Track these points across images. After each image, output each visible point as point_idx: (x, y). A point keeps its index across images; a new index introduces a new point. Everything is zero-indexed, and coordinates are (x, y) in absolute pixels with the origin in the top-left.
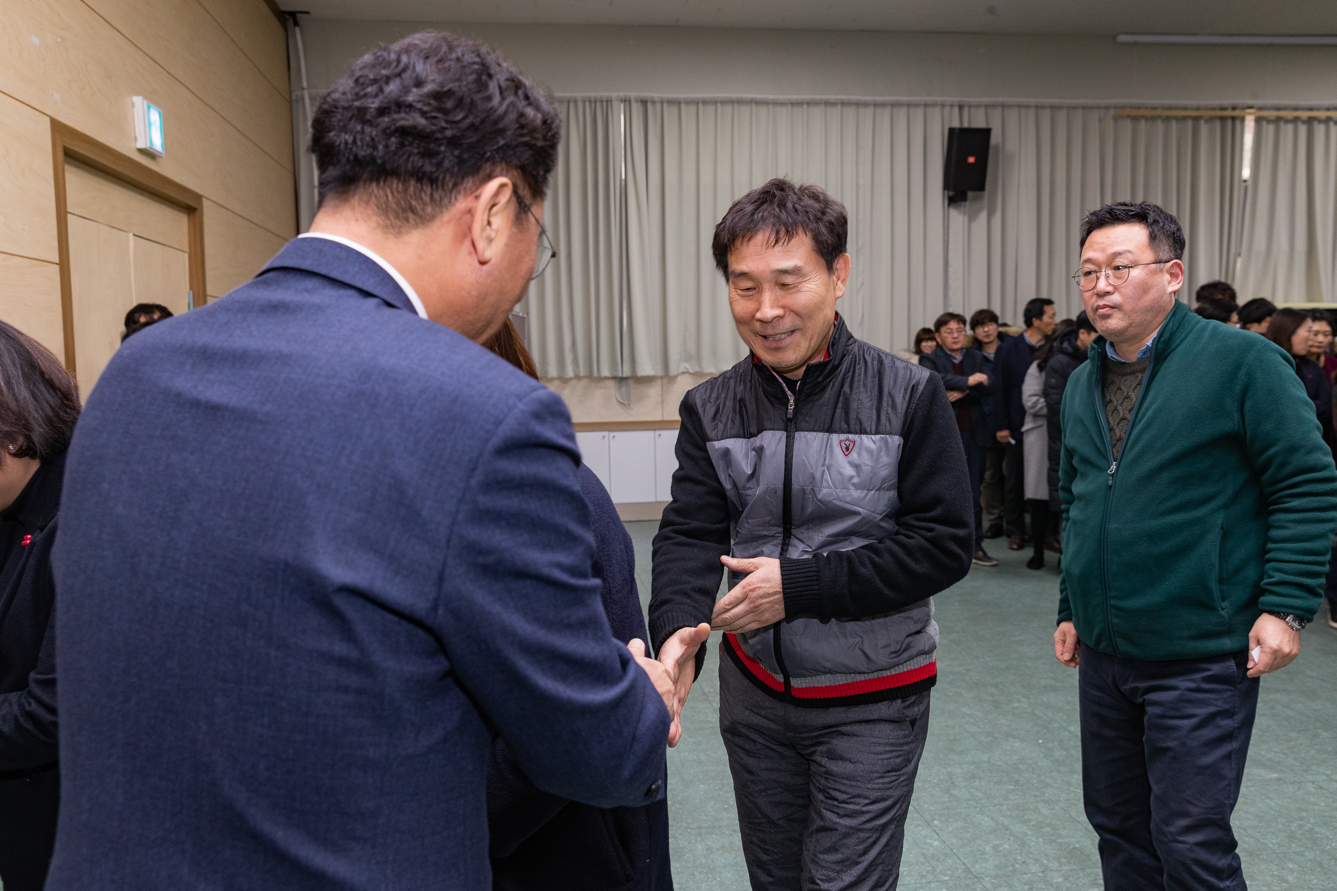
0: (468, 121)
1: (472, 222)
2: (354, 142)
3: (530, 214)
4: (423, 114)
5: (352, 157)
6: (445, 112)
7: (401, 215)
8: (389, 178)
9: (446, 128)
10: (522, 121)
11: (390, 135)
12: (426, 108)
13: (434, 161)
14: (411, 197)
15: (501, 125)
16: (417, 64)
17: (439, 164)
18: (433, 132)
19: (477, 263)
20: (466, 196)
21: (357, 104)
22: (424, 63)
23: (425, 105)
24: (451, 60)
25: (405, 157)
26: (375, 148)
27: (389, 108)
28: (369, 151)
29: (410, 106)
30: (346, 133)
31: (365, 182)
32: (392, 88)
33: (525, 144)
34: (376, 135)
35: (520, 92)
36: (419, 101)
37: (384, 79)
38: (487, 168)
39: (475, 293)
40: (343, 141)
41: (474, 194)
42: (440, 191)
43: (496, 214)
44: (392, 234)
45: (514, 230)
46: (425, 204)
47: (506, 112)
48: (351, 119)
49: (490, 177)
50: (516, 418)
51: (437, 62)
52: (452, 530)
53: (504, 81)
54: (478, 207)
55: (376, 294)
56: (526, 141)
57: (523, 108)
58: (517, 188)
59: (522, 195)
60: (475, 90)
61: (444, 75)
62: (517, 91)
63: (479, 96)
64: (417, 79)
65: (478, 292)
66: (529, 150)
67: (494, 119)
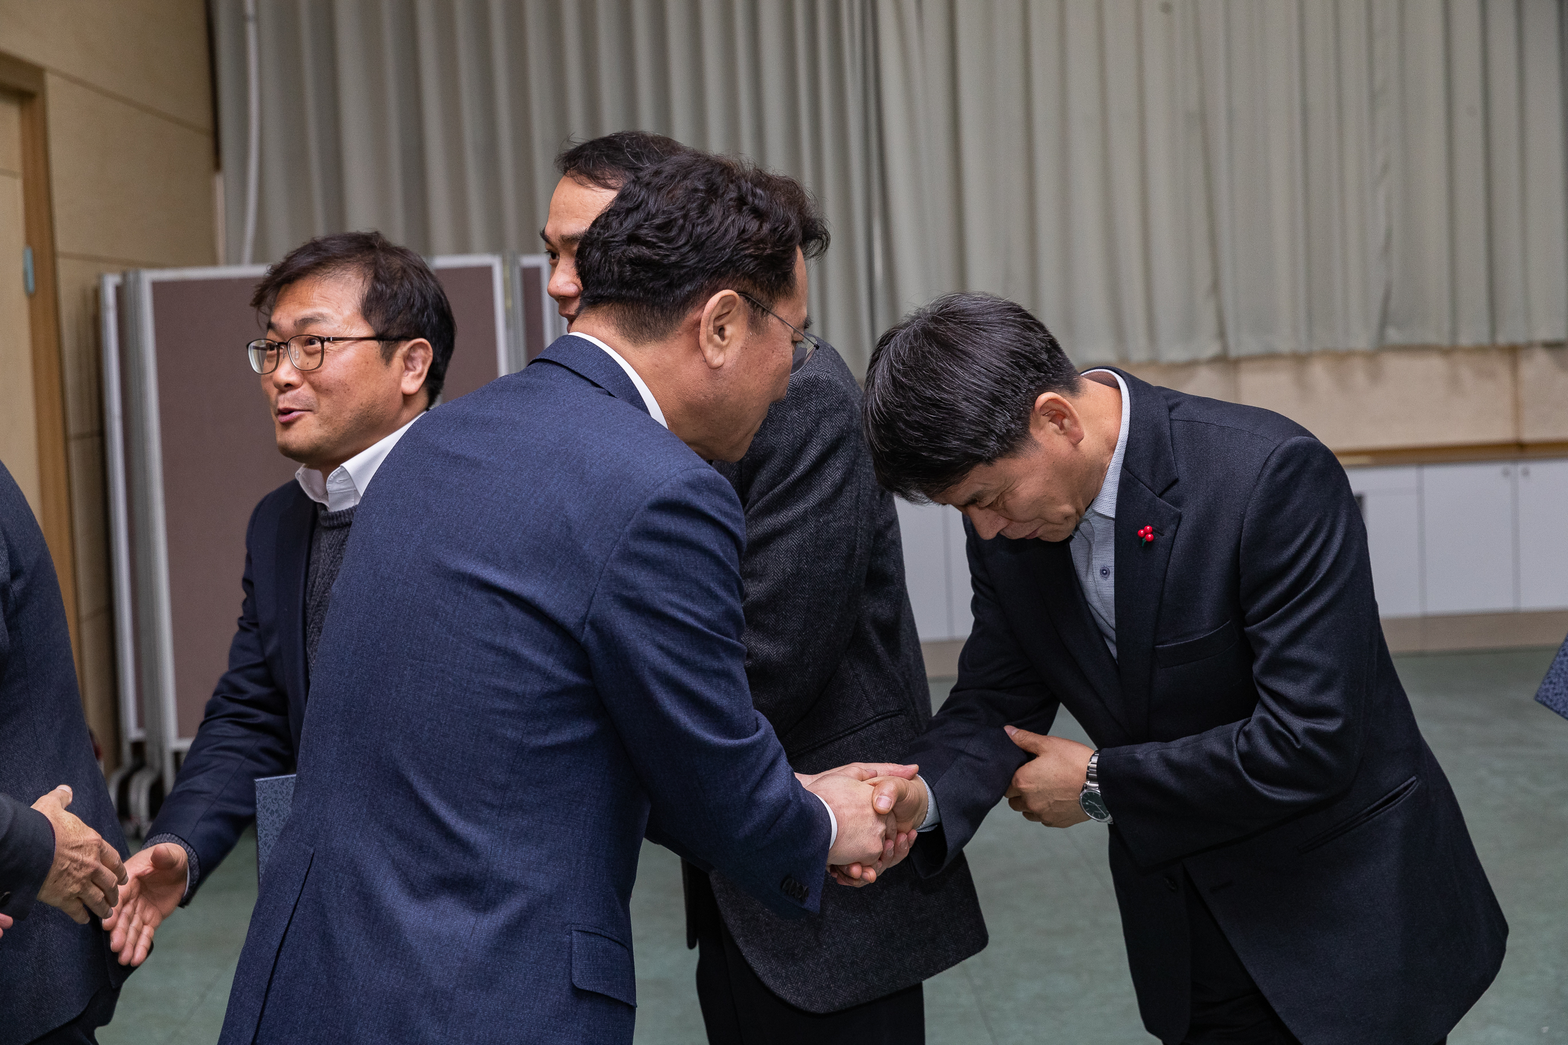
0: (690, 244)
1: (698, 332)
3: (770, 317)
4: (651, 245)
6: (669, 241)
7: (638, 329)
9: (669, 255)
10: (745, 236)
11: (624, 265)
13: (662, 282)
15: (722, 244)
16: (651, 199)
18: (658, 259)
19: (708, 369)
20: (695, 309)
22: (657, 196)
23: (651, 236)
24: (681, 191)
27: (624, 242)
29: (642, 239)
33: (750, 256)
34: (613, 264)
35: (745, 208)
36: (649, 234)
37: (625, 213)
43: (729, 322)
45: (751, 333)
46: (657, 321)
50: (672, 484)
51: (669, 192)
52: (605, 565)
53: (728, 201)
54: (702, 320)
55: (603, 386)
56: (750, 253)
57: (745, 223)
58: (750, 295)
59: (757, 301)
60: (696, 216)
61: (673, 205)
62: (742, 209)
63: (700, 221)
64: (649, 213)
65: (714, 395)
66: (754, 260)
67: (713, 239)
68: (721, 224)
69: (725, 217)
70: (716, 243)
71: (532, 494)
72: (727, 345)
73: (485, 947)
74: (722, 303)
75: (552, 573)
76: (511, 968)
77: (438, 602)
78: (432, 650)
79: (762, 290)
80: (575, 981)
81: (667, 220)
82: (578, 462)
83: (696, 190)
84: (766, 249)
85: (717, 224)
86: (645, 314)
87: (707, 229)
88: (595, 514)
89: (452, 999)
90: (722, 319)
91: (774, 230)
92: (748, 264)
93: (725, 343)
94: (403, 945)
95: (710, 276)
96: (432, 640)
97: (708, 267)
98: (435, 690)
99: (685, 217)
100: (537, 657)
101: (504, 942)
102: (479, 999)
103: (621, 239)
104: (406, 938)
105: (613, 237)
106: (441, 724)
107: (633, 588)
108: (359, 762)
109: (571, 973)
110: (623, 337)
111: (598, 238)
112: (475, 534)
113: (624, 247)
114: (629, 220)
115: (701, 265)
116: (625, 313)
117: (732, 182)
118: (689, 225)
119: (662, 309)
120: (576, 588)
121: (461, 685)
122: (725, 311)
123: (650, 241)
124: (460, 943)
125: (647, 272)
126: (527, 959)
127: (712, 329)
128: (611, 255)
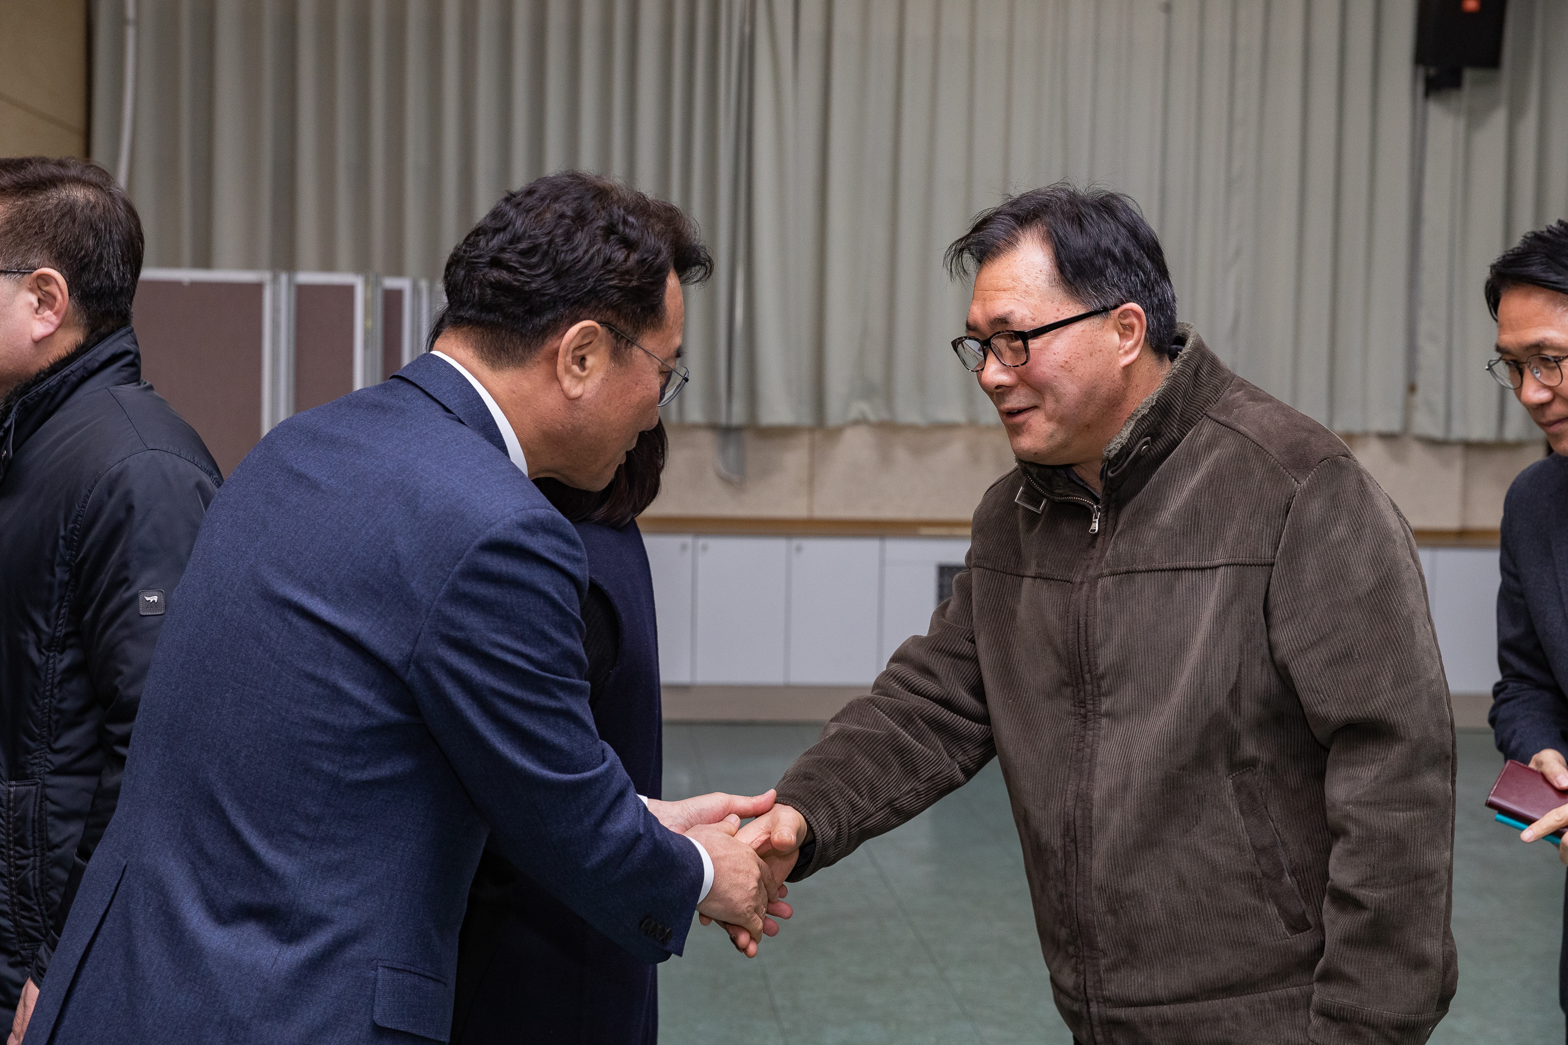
33: (614, 287)
38: (571, 313)
45: (613, 365)
47: (591, 260)
50: (504, 524)
51: (536, 217)
52: (432, 604)
53: (596, 229)
54: (560, 350)
55: (454, 412)
56: (614, 284)
57: (611, 253)
58: (614, 326)
59: (621, 332)
60: (560, 243)
61: (539, 230)
62: (608, 238)
63: (565, 248)
64: (514, 236)
65: (572, 425)
66: (619, 292)
67: (577, 268)
68: (586, 252)
69: (591, 244)
70: (580, 271)
71: (364, 525)
72: (587, 376)
73: (286, 978)
74: (582, 333)
75: (379, 609)
76: (311, 1001)
77: (264, 626)
78: (254, 675)
79: (626, 320)
80: (376, 1017)
81: (531, 245)
82: (413, 494)
83: (562, 216)
84: (630, 281)
85: (580, 252)
86: (503, 339)
87: (570, 258)
88: (425, 551)
89: (247, 1029)
90: (581, 350)
91: (642, 262)
92: (611, 296)
93: (584, 374)
94: (204, 971)
95: (571, 305)
96: (254, 665)
97: (570, 296)
98: (254, 717)
99: (550, 242)
100: (358, 692)
101: (306, 975)
102: (275, 1031)
103: (484, 261)
104: (207, 963)
105: (476, 258)
106: (258, 752)
107: (461, 628)
108: (178, 780)
109: (373, 1009)
110: (481, 360)
111: (463, 257)
112: (305, 560)
113: (486, 270)
114: (495, 241)
115: (563, 293)
116: (483, 336)
117: (603, 208)
118: (553, 252)
119: (523, 336)
120: (402, 625)
121: (280, 714)
122: (586, 341)
123: (512, 266)
124: (261, 973)
125: (506, 297)
126: (328, 993)
127: (571, 360)
128: (473, 277)
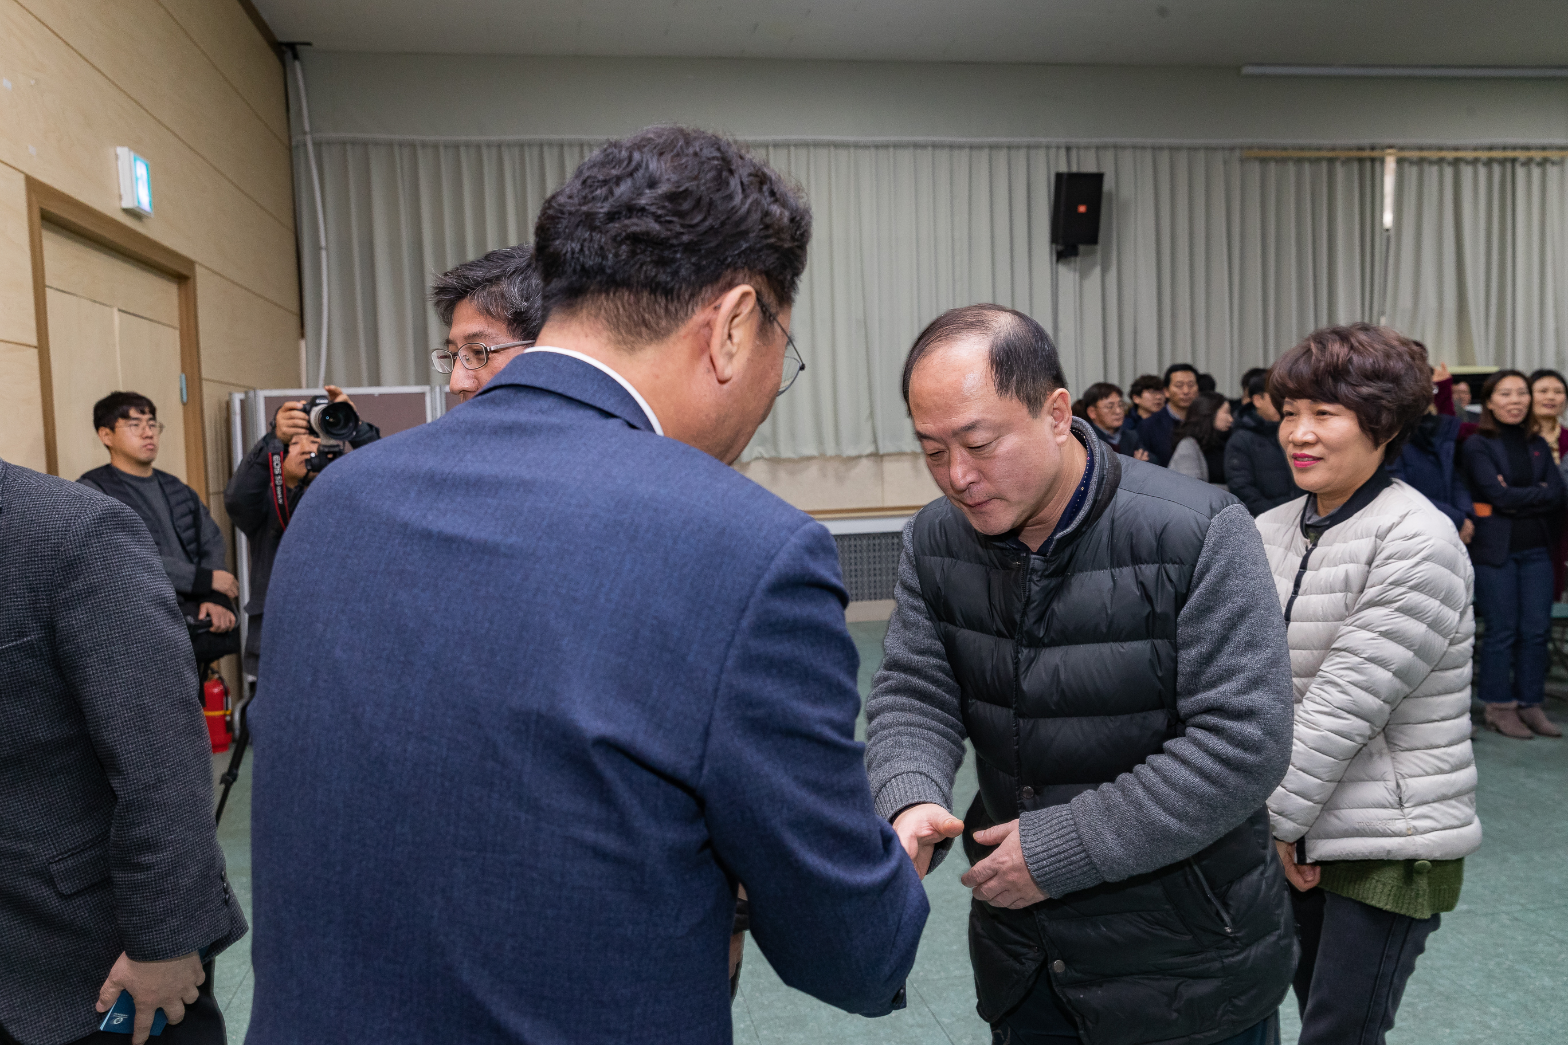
0: (707, 223)
1: (711, 335)
2: (582, 250)
3: (775, 324)
4: (657, 218)
5: (578, 267)
6: (681, 215)
7: (633, 330)
8: (620, 289)
9: (682, 233)
10: (768, 220)
11: (621, 243)
12: (660, 212)
13: (669, 270)
14: (644, 310)
15: (743, 227)
16: (650, 161)
17: (675, 273)
18: (668, 239)
19: (716, 382)
20: (704, 307)
21: (585, 208)
22: (658, 160)
23: (658, 208)
24: (687, 155)
25: (637, 266)
26: (604, 257)
27: (619, 213)
28: (598, 260)
29: (643, 210)
30: (572, 240)
31: (593, 293)
32: (623, 189)
33: (770, 246)
34: (606, 243)
35: (765, 188)
36: (652, 204)
37: (614, 180)
38: (728, 275)
39: (713, 416)
40: (569, 249)
41: (713, 305)
42: (675, 302)
43: (738, 326)
44: (625, 350)
45: (758, 342)
46: (659, 317)
47: (749, 211)
48: (578, 226)
49: (730, 286)
51: (672, 158)
52: (720, 678)
53: (748, 176)
54: (718, 319)
55: (618, 414)
56: (771, 243)
57: (768, 205)
58: (763, 295)
59: (767, 305)
60: (714, 188)
61: (680, 173)
62: (762, 188)
63: (719, 195)
64: (650, 179)
66: (775, 252)
67: (735, 219)
69: (746, 195)
70: (740, 223)
72: (734, 353)
74: (739, 300)
79: (774, 291)
81: (676, 190)
84: (785, 241)
85: (737, 201)
86: (644, 306)
88: (696, 609)
90: (734, 320)
93: (732, 350)
119: (667, 305)
122: (740, 310)
123: (655, 213)
127: (727, 333)
